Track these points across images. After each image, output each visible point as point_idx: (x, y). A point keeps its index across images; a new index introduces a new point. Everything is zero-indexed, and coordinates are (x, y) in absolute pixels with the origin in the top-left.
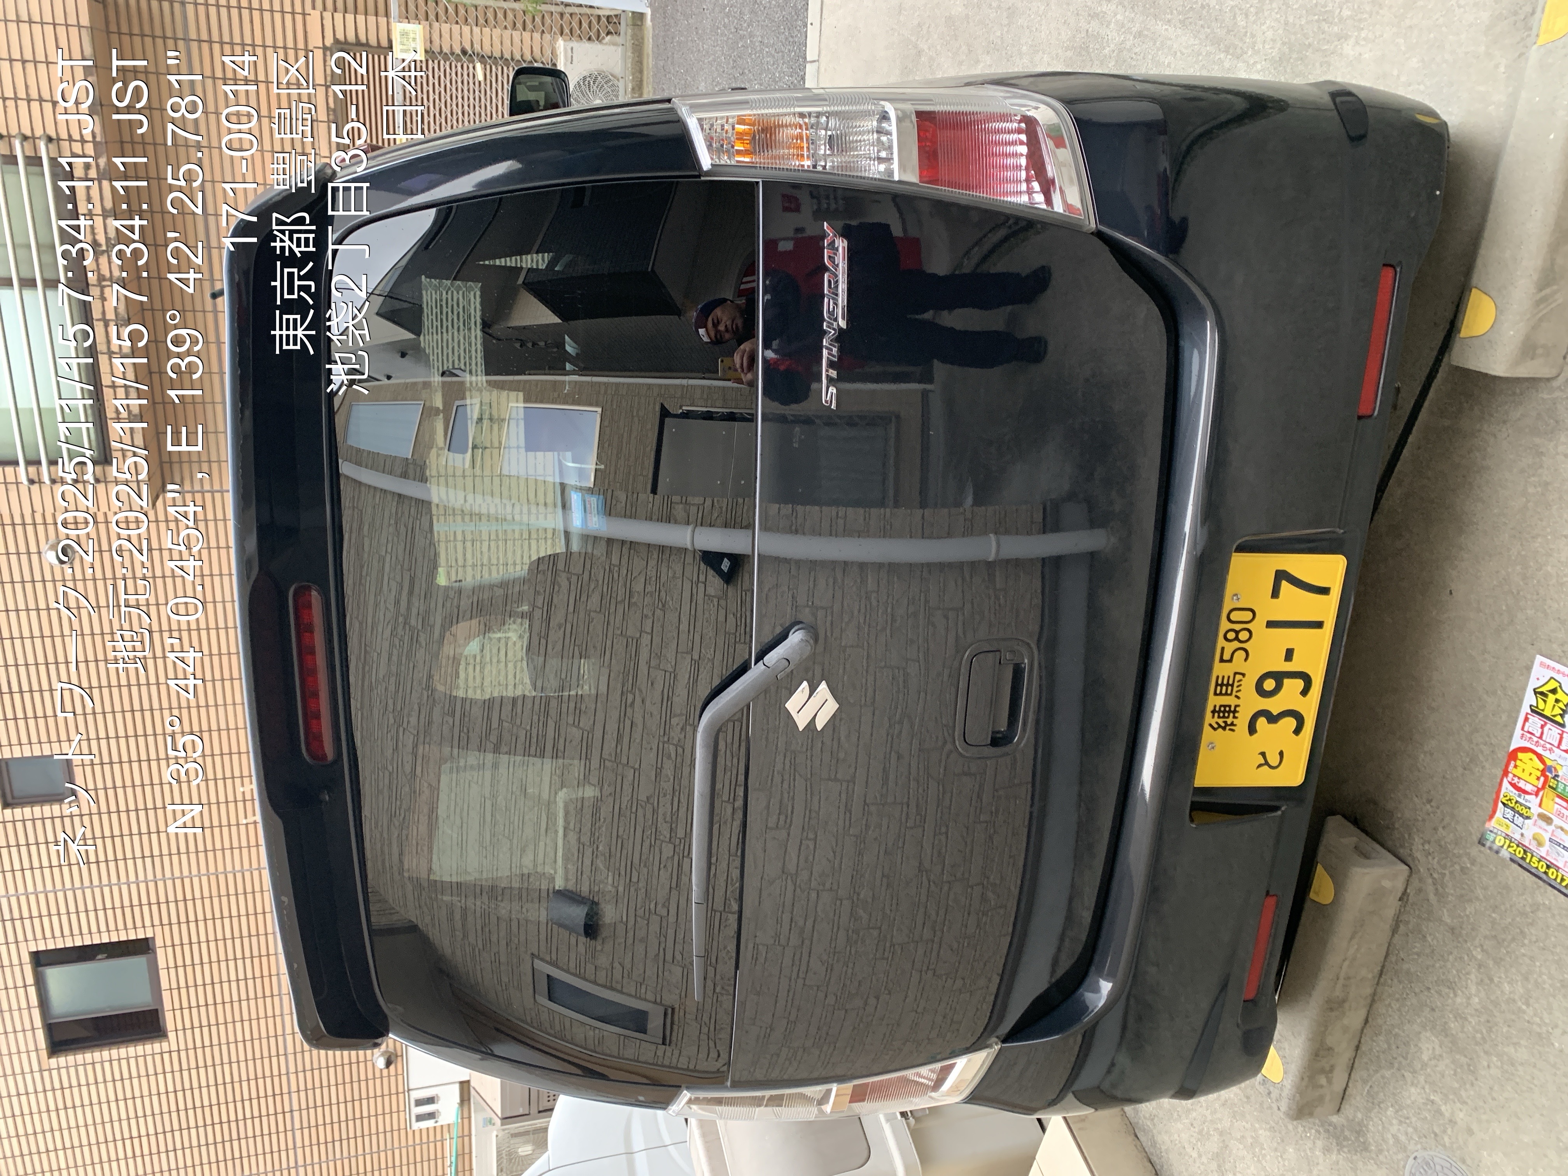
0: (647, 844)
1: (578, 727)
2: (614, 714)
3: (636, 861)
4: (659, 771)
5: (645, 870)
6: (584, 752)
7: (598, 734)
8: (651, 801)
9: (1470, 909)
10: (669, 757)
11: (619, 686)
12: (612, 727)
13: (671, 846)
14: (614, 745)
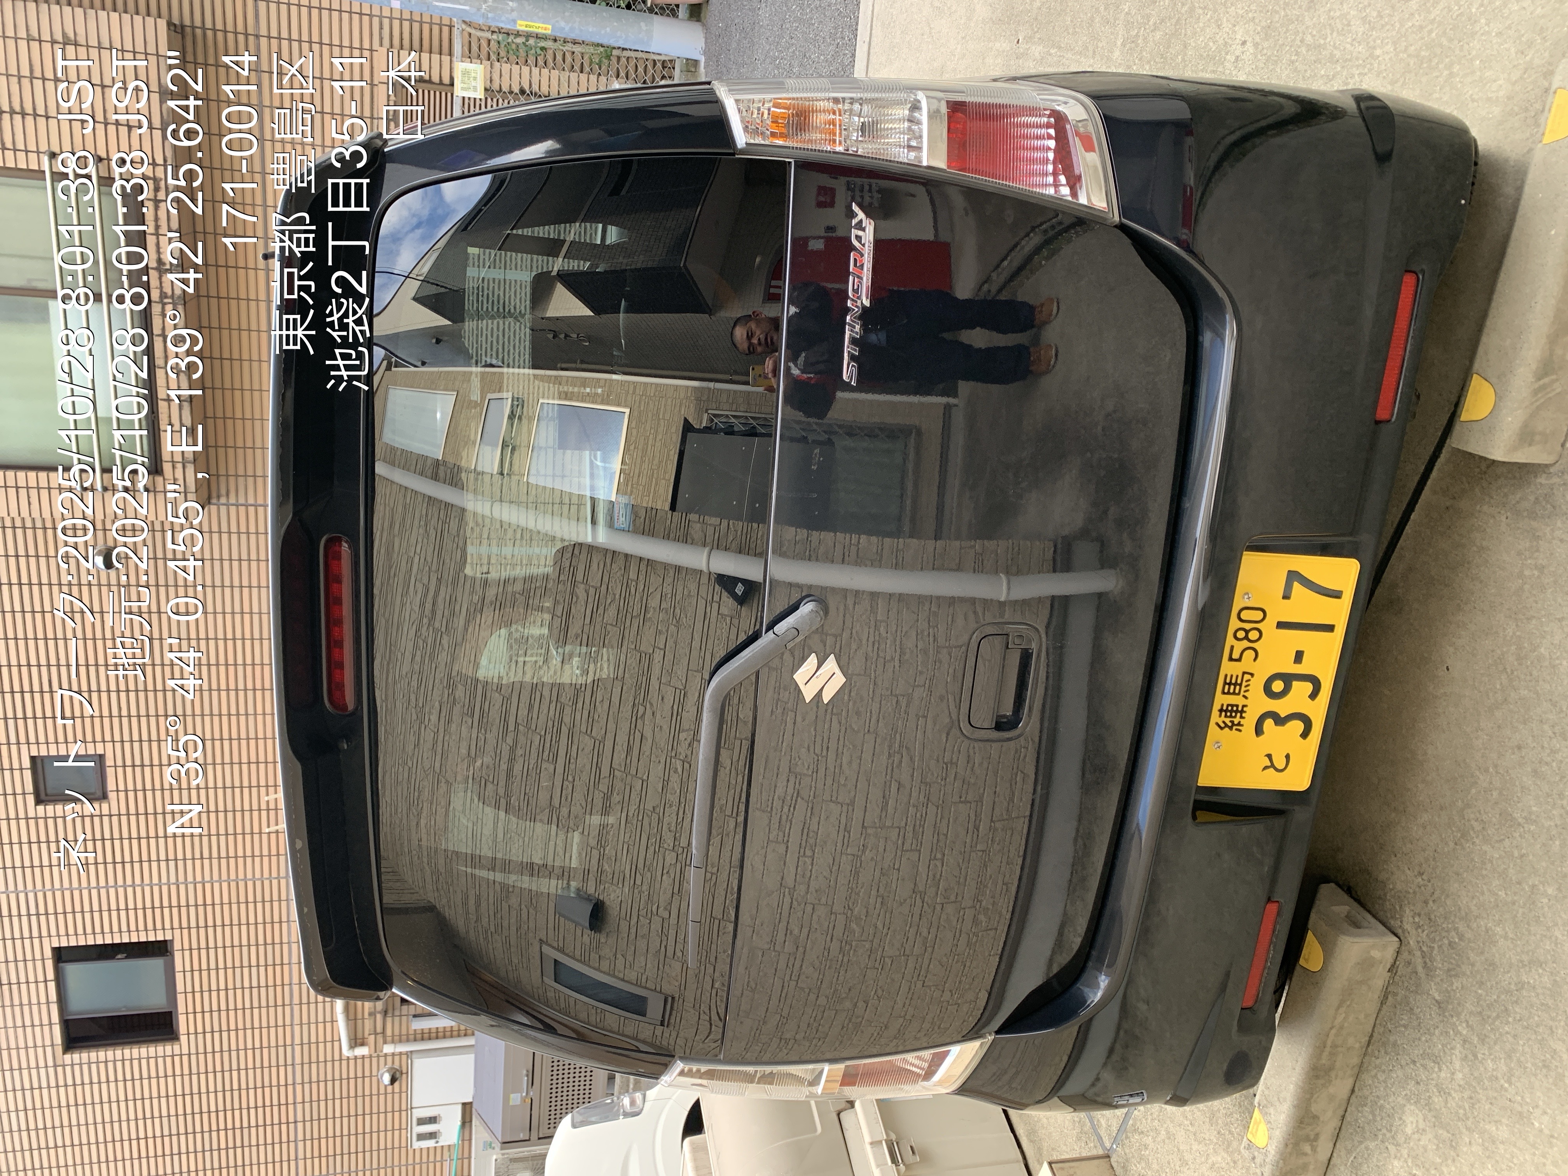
0: (651, 850)
1: (590, 736)
2: (625, 726)
3: (641, 866)
4: (666, 783)
5: (649, 875)
6: (595, 760)
7: (609, 744)
8: (657, 810)
9: (1457, 984)
10: (676, 771)
11: (631, 698)
12: (622, 738)
13: (674, 854)
14: (624, 756)
